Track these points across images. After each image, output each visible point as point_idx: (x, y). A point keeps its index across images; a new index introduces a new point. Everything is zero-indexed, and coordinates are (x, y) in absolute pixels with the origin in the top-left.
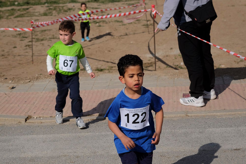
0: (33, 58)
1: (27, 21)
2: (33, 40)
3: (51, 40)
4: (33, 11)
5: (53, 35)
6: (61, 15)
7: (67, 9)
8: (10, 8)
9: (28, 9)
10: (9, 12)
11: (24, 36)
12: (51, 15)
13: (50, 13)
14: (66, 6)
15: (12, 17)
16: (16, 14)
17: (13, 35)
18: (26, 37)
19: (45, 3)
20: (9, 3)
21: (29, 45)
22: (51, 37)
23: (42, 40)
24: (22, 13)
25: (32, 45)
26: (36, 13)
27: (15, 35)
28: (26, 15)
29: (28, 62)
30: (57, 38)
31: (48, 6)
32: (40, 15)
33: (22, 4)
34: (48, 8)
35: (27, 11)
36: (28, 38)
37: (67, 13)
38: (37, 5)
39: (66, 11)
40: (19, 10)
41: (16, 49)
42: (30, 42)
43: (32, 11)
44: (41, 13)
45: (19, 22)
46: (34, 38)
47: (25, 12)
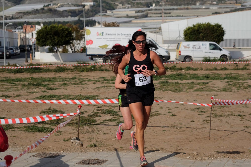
0: (210, 134)
1: (206, 95)
2: (212, 115)
3: (229, 117)
4: (213, 85)
5: (232, 112)
6: (240, 92)
7: (247, 85)
8: (189, 81)
9: (207, 83)
10: (189, 85)
11: (202, 111)
12: (231, 91)
13: (230, 88)
14: (246, 83)
15: (191, 90)
16: (196, 88)
17: (191, 109)
18: (204, 112)
19: (225, 78)
20: (189, 76)
21: (207, 120)
22: (229, 114)
23: (220, 116)
24: (202, 87)
25: (210, 120)
26: (216, 87)
27: (194, 109)
28: (205, 89)
29: (205, 138)
30: (236, 115)
31: (228, 82)
32: (219, 90)
33: (201, 78)
34: (227, 84)
35: (207, 85)
36: (206, 113)
37: (247, 90)
38: (216, 79)
39: (246, 88)
40: (198, 84)
41: (193, 122)
42: (208, 117)
43: (211, 86)
44: (220, 88)
45: (198, 96)
46: (213, 114)
47: (204, 86)
